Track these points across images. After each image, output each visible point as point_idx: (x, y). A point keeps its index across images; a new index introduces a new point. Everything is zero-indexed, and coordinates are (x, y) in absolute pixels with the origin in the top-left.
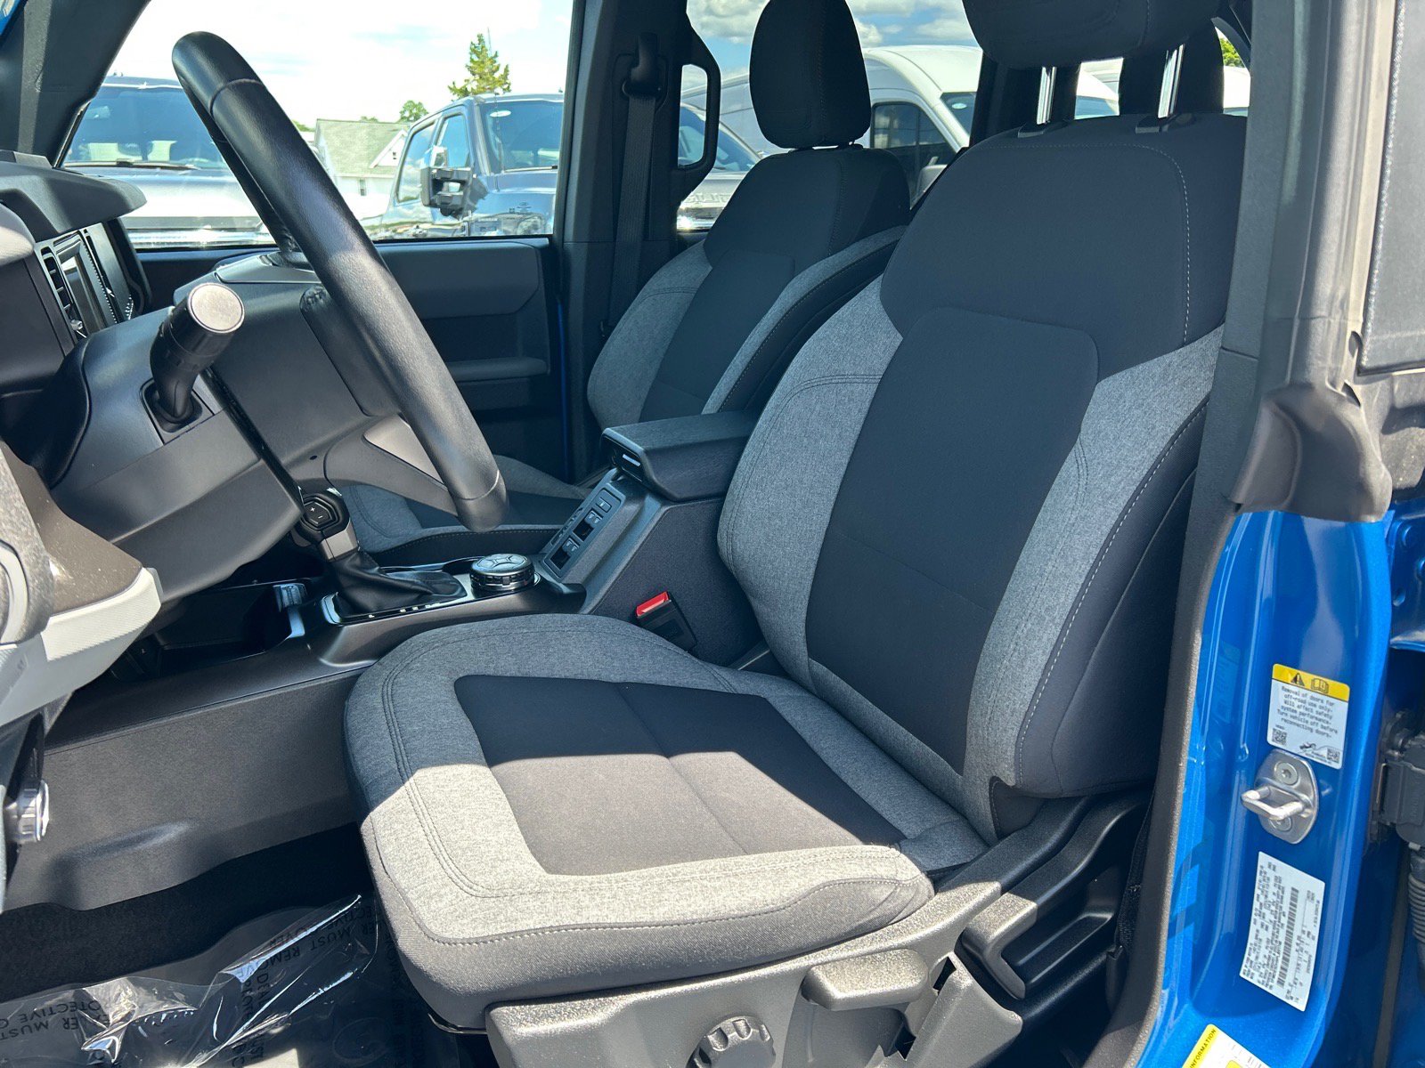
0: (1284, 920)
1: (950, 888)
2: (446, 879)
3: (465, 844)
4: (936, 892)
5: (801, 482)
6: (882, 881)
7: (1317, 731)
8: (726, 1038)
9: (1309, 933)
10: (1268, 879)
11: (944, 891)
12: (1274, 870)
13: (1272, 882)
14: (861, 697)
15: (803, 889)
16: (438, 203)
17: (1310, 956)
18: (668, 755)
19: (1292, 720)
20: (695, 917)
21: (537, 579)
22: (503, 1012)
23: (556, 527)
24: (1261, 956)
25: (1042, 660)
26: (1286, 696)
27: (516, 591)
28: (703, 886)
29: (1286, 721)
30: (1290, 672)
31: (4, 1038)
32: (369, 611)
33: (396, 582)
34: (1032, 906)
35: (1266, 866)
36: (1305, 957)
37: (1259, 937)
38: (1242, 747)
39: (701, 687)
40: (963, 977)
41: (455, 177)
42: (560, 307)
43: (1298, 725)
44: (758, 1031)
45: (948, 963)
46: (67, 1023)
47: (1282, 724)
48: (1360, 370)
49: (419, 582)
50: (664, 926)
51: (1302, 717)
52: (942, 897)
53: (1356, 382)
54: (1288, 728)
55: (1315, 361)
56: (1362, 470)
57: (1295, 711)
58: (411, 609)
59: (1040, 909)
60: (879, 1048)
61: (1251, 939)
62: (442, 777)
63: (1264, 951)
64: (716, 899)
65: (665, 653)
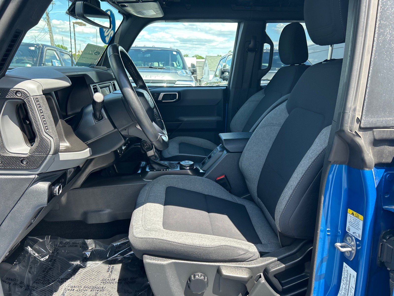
0: (348, 283)
1: (265, 257)
2: (141, 225)
3: (148, 219)
4: (261, 257)
5: (259, 150)
6: (243, 249)
7: (356, 229)
8: (195, 277)
9: (353, 287)
10: (345, 270)
11: (263, 257)
12: (346, 268)
13: (346, 271)
14: (266, 209)
15: (218, 244)
16: (222, 77)
17: (353, 294)
18: (209, 212)
19: (351, 225)
20: (188, 244)
21: (195, 167)
22: (145, 256)
23: (205, 157)
24: (343, 292)
25: (287, 199)
26: (350, 218)
27: (189, 169)
28: (192, 237)
29: (350, 225)
30: (351, 211)
31: (69, 247)
32: (155, 169)
33: (162, 164)
34: (284, 265)
35: (345, 266)
36: (352, 294)
37: (343, 287)
38: (339, 231)
39: (228, 200)
40: (263, 280)
41: (227, 71)
42: (227, 104)
43: (353, 226)
44: (203, 277)
45: (260, 276)
46: (81, 247)
47: (350, 226)
48: (361, 128)
49: (167, 164)
50: (180, 244)
51: (353, 224)
52: (261, 258)
53: (359, 131)
54: (351, 227)
55: (345, 124)
56: (362, 155)
57: (352, 222)
58: (164, 170)
59: (286, 267)
60: (240, 294)
61: (341, 288)
62: (151, 205)
63: (343, 291)
64: (194, 241)
65: (220, 190)
